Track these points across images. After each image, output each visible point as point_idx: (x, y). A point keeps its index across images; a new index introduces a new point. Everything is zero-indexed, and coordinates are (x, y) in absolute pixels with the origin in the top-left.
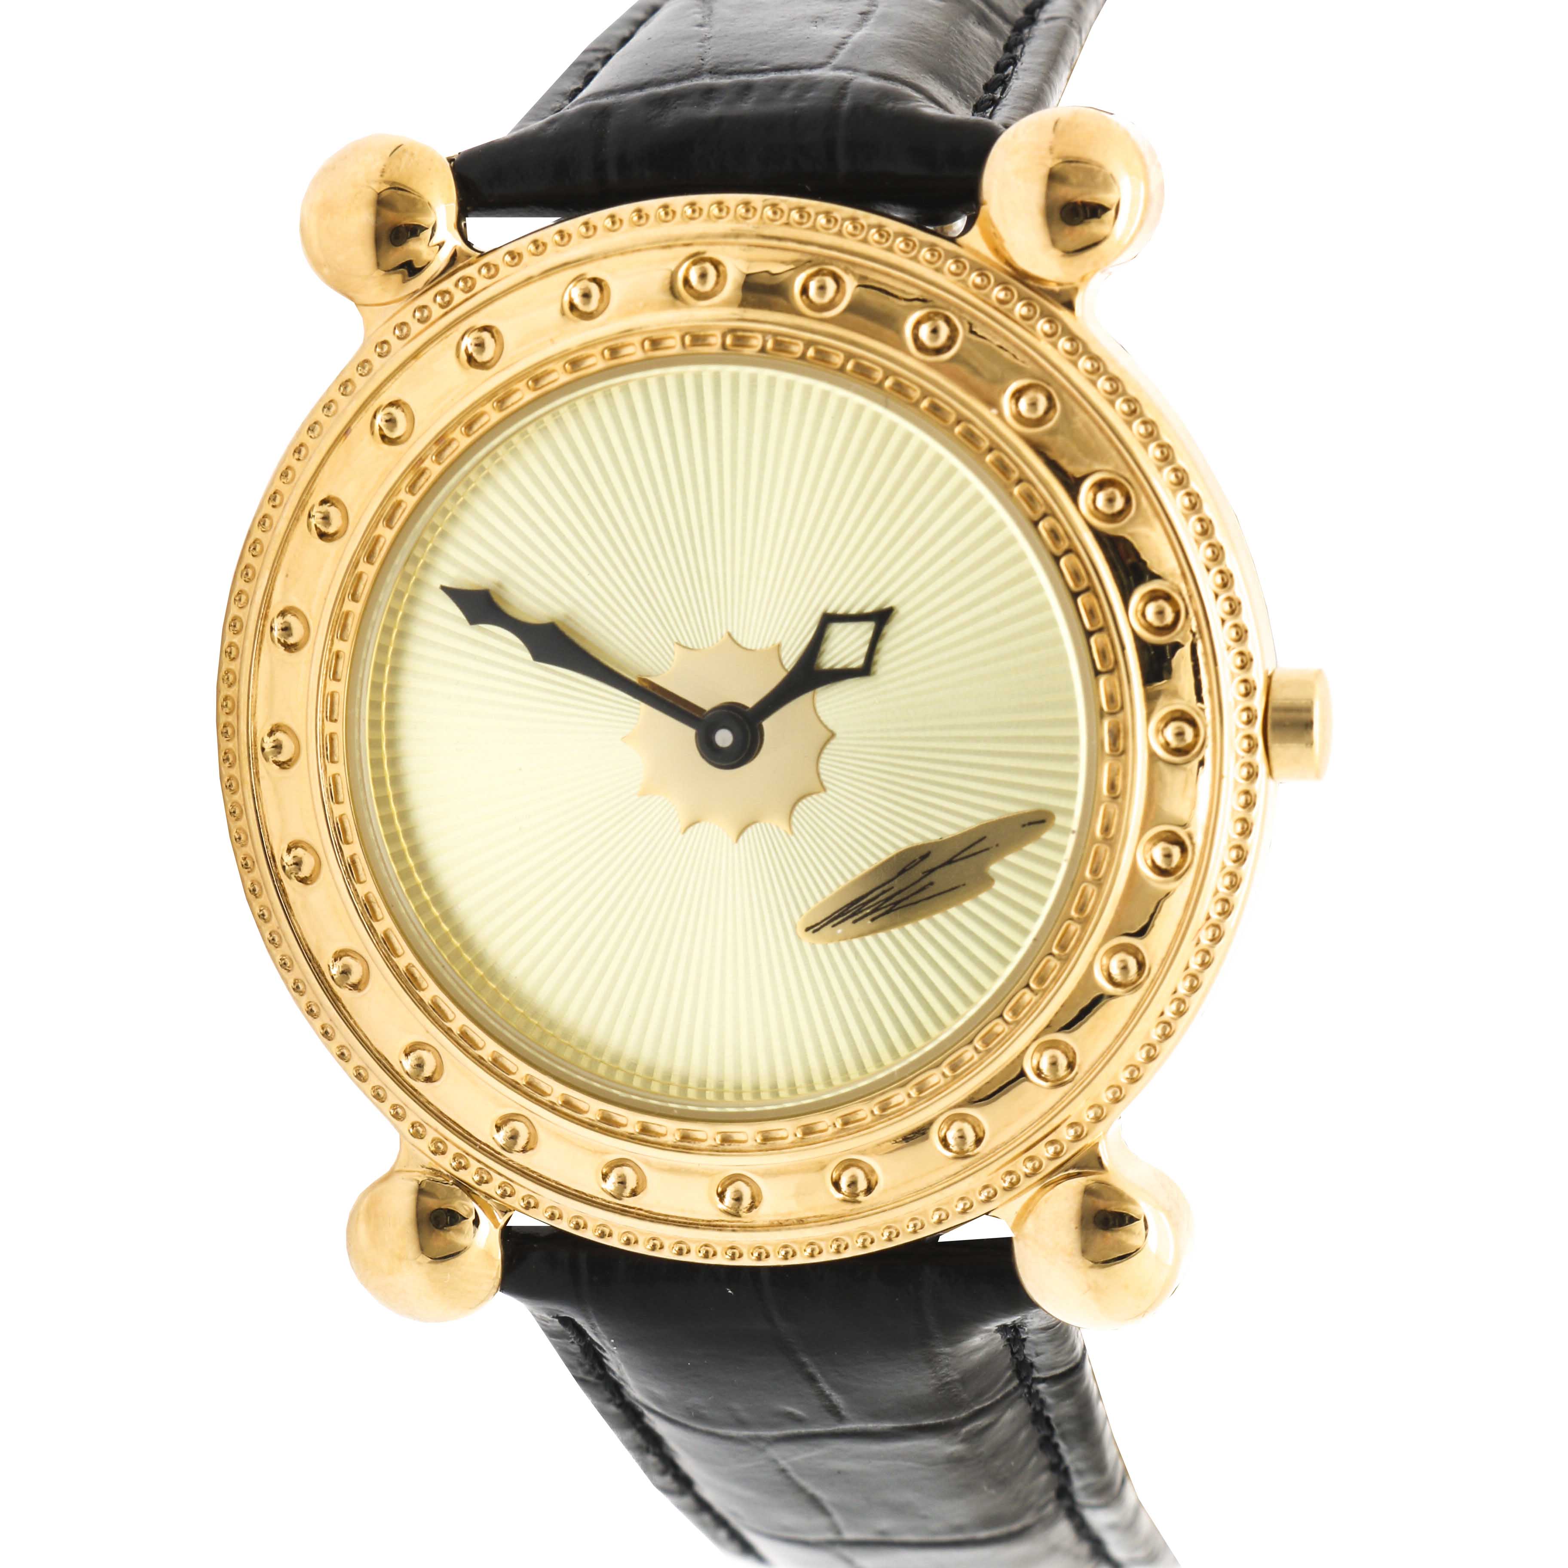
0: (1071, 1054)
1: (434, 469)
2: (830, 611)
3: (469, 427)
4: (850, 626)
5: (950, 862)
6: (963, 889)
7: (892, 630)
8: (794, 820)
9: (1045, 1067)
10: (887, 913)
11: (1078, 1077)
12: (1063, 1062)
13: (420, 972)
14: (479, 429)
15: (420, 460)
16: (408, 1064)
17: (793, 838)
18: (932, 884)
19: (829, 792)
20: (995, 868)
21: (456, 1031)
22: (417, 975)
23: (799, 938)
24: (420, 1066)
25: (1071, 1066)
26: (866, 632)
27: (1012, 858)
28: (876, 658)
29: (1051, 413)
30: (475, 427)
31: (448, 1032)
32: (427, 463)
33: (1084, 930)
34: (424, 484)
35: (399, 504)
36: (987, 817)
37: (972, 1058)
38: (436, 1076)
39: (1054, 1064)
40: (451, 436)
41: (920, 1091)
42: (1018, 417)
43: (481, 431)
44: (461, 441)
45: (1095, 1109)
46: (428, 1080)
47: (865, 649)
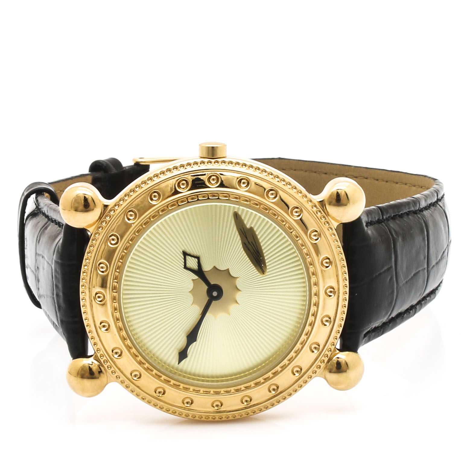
0: (294, 208)
1: (147, 365)
2: (183, 267)
3: (136, 356)
4: (187, 262)
5: (246, 237)
6: (253, 235)
7: (188, 251)
8: (236, 277)
9: (297, 214)
10: (259, 253)
11: (300, 206)
12: (296, 210)
13: (273, 371)
14: (137, 354)
15: (145, 369)
16: (297, 374)
17: (241, 277)
18: (252, 242)
19: (229, 268)
20: (248, 226)
21: (288, 362)
22: (274, 372)
23: (266, 276)
24: (297, 371)
25: (297, 208)
26: (188, 257)
27: (245, 222)
28: (195, 255)
29: (133, 211)
30: (137, 355)
31: (289, 364)
32: (146, 367)
33: (262, 204)
34: (151, 367)
35: (156, 374)
36: (235, 228)
37: (295, 232)
38: (300, 367)
39: (296, 212)
40: (139, 360)
41: (303, 246)
42: (134, 219)
43: (137, 353)
44: (140, 358)
45: (308, 202)
46: (301, 369)
47: (193, 258)
